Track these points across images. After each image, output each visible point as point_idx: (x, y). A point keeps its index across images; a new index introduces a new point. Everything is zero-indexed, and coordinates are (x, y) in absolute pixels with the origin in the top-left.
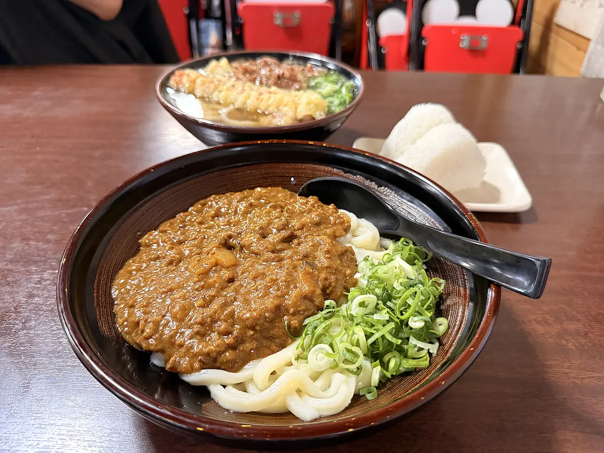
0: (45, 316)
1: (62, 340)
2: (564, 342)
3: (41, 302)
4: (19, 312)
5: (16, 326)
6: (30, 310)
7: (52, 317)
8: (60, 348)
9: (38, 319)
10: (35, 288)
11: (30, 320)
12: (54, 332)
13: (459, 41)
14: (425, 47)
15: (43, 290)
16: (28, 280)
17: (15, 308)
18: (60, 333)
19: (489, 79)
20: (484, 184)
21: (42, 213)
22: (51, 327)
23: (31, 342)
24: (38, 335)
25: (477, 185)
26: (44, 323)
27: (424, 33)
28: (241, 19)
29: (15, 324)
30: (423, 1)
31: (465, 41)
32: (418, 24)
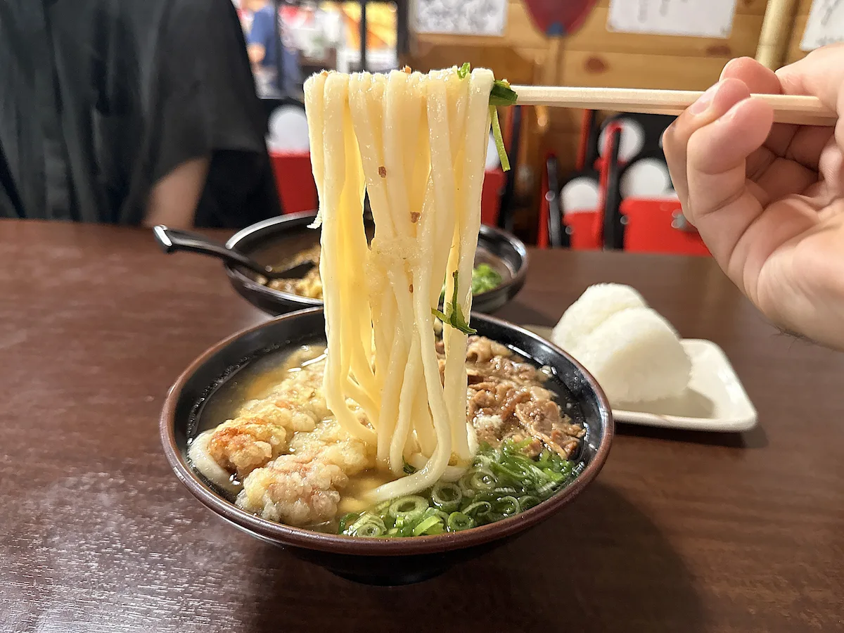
0: (75, 531)
3: (73, 512)
5: (35, 541)
9: (64, 534)
10: (68, 493)
11: (54, 535)
12: (82, 553)
13: (670, 218)
14: (624, 226)
15: (78, 496)
17: (38, 518)
18: (90, 554)
22: (80, 545)
23: (50, 563)
24: (60, 555)
25: (679, 393)
26: (72, 541)
27: (625, 208)
29: (33, 538)
30: (622, 170)
31: (679, 221)
32: (616, 197)
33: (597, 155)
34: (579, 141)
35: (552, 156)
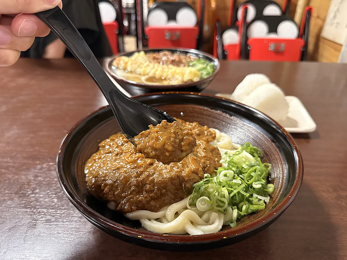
1: (55, 200)
2: (340, 202)
4: (30, 185)
5: (29, 192)
8: (53, 204)
9: (41, 189)
10: (39, 172)
11: (36, 189)
13: (268, 46)
14: (249, 50)
16: (35, 168)
17: (28, 183)
19: (287, 64)
20: (288, 118)
21: (41, 134)
27: (249, 42)
28: (147, 36)
29: (28, 191)
30: (248, 25)
31: (272, 47)
32: (245, 38)
33: (237, 19)
34: (229, 13)
35: (218, 20)
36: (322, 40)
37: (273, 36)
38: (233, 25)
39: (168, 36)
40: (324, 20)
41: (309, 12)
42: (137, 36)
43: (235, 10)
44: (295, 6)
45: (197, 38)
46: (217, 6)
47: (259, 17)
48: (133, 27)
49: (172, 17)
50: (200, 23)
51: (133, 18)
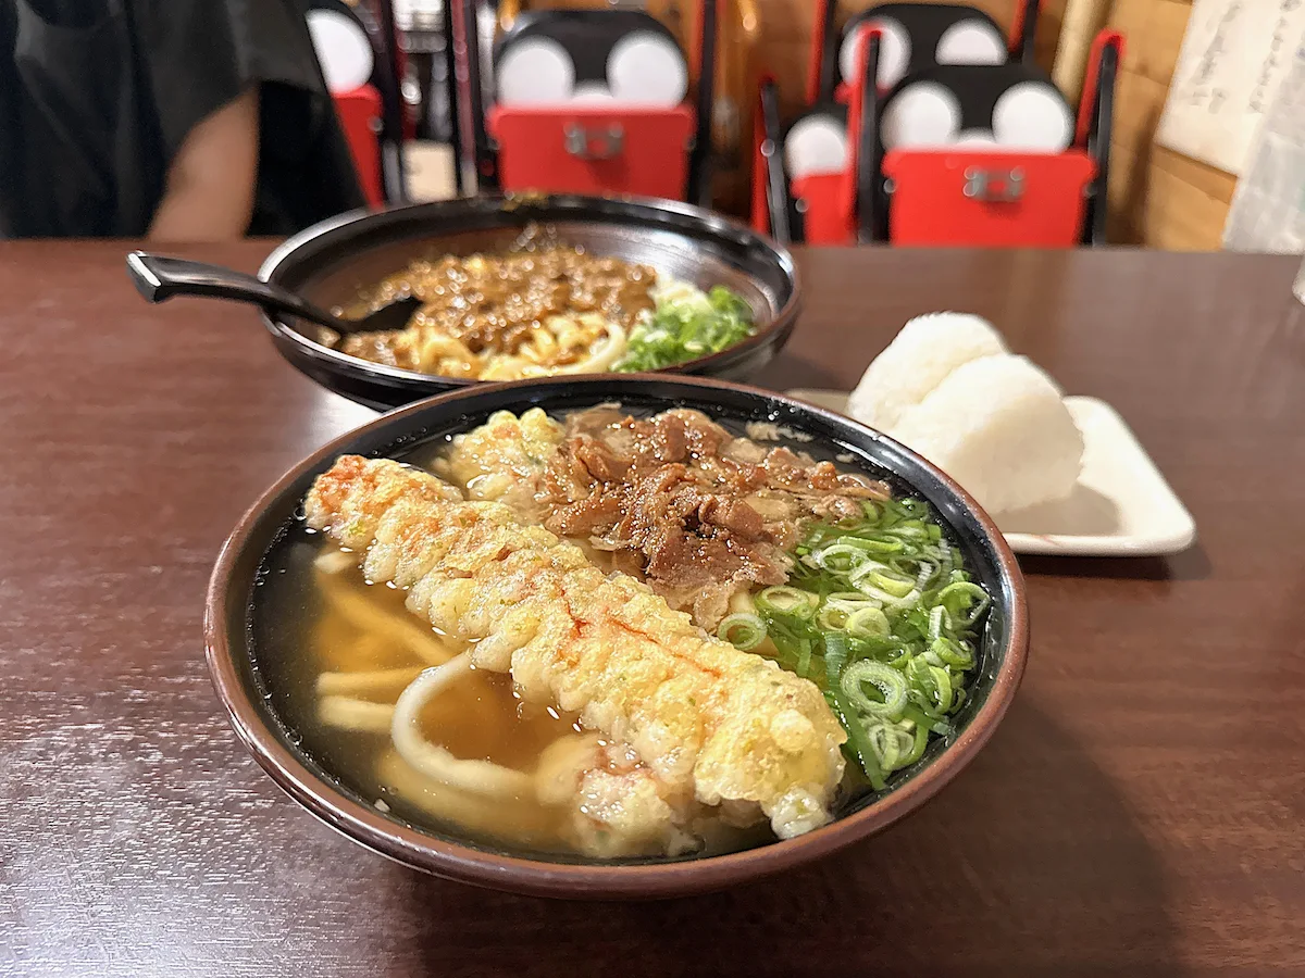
6: (18, 831)
7: (72, 847)
13: (963, 184)
14: (889, 196)
15: (50, 775)
20: (1082, 491)
21: (51, 582)
27: (889, 165)
28: (494, 142)
30: (884, 101)
31: (975, 184)
32: (874, 150)
33: (838, 77)
34: (809, 53)
35: (769, 82)
36: (1158, 155)
37: (976, 142)
38: (827, 99)
39: (576, 143)
40: (1166, 81)
41: (1107, 54)
42: (455, 142)
43: (833, 40)
44: (1057, 27)
45: (689, 148)
46: (764, 25)
47: (924, 68)
48: (440, 106)
49: (590, 68)
50: (698, 93)
51: (440, 71)
